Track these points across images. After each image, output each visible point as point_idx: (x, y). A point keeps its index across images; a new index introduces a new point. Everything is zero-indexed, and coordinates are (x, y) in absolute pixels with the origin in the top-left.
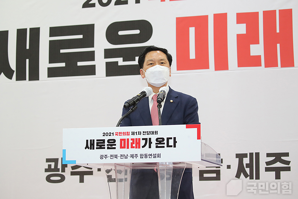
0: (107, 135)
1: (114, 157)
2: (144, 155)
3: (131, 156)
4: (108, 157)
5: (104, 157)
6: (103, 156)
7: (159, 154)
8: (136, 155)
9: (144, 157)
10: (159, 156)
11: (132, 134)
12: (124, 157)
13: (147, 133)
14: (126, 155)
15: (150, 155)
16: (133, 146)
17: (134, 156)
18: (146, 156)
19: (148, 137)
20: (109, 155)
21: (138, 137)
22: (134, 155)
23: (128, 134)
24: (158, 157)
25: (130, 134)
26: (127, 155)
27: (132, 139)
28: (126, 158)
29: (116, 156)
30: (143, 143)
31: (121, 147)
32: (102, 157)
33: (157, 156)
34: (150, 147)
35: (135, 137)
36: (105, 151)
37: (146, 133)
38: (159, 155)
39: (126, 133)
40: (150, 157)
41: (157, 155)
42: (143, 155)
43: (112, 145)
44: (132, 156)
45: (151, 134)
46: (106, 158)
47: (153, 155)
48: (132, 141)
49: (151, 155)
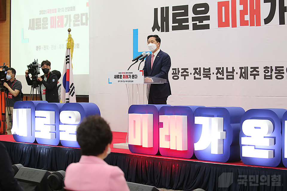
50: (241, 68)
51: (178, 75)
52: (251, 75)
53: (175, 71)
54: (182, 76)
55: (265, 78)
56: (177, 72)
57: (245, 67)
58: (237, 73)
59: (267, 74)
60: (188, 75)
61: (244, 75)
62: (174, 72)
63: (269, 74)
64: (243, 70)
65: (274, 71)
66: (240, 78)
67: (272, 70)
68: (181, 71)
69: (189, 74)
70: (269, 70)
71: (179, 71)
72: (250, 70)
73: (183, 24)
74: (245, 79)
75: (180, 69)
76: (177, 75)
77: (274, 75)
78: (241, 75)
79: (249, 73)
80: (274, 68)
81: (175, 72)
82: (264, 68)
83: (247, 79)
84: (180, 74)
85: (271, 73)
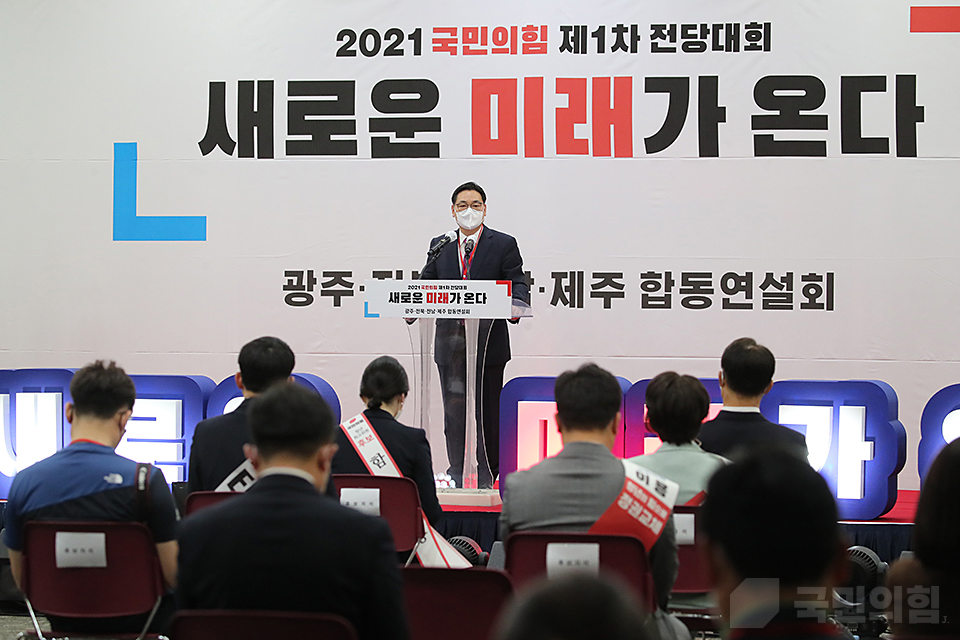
50: (558, 276)
51: (310, 293)
52: (593, 295)
53: (295, 279)
54: (324, 293)
55: (645, 305)
56: (305, 282)
57: (572, 273)
58: (542, 290)
59: (651, 294)
60: (351, 293)
61: (567, 295)
62: (290, 281)
63: (661, 293)
64: (566, 282)
65: (678, 284)
66: (554, 302)
67: (670, 283)
68: (321, 279)
69: (356, 288)
70: (662, 281)
71: (312, 281)
72: (589, 282)
73: (333, 137)
74: (572, 306)
75: (316, 275)
76: (306, 291)
77: (677, 297)
78: (558, 295)
79: (587, 290)
80: (677, 279)
81: (295, 283)
82: (643, 276)
83: (581, 305)
84: (318, 288)
85: (668, 289)
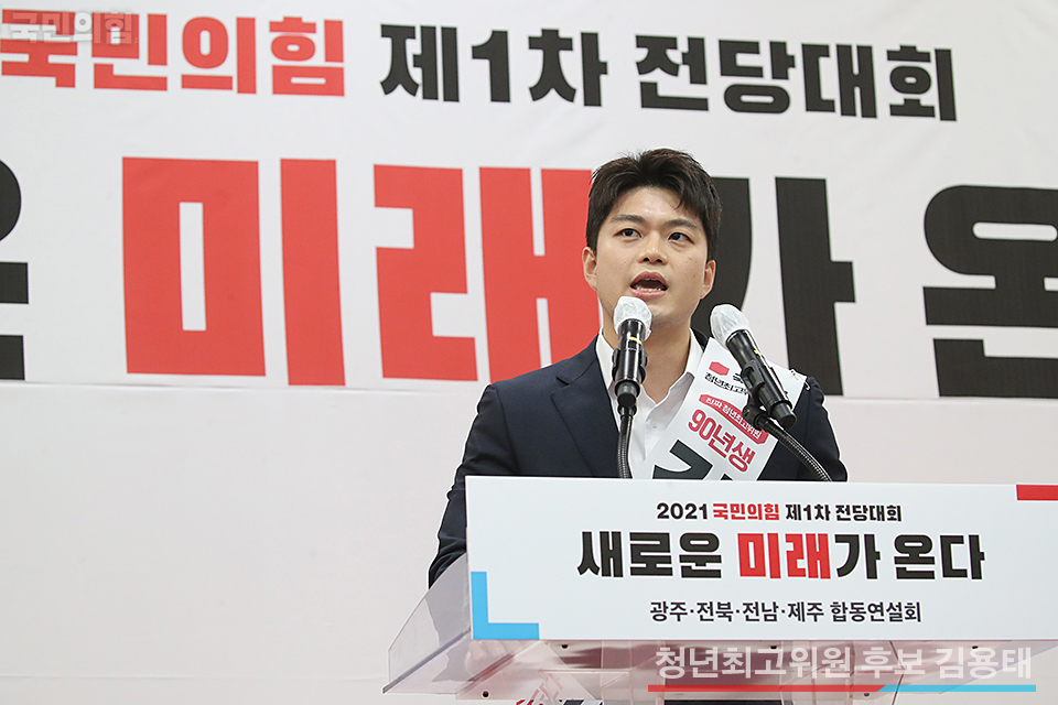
0: (677, 512)
1: (716, 615)
2: (848, 605)
3: (792, 612)
4: (688, 611)
5: (669, 611)
6: (666, 608)
7: (915, 604)
8: (815, 606)
9: (849, 617)
10: (915, 615)
11: (789, 516)
12: (762, 614)
13: (854, 512)
14: (769, 606)
15: (876, 606)
16: (799, 567)
17: (806, 611)
18: (858, 613)
19: (860, 529)
20: (691, 605)
21: (815, 527)
22: (807, 607)
23: (771, 512)
24: (911, 617)
25: (780, 513)
26: (775, 607)
27: (789, 538)
28: (770, 617)
29: (725, 611)
30: (838, 554)
31: (745, 571)
32: (659, 612)
33: (904, 615)
34: (872, 574)
35: (804, 527)
36: (673, 587)
37: (852, 515)
38: (915, 610)
39: (763, 508)
40: (877, 615)
41: (904, 611)
42: (845, 609)
43: (701, 561)
44: (797, 611)
45: (872, 518)
46: (679, 614)
47: (886, 607)
48: (792, 544)
49: (879, 608)
